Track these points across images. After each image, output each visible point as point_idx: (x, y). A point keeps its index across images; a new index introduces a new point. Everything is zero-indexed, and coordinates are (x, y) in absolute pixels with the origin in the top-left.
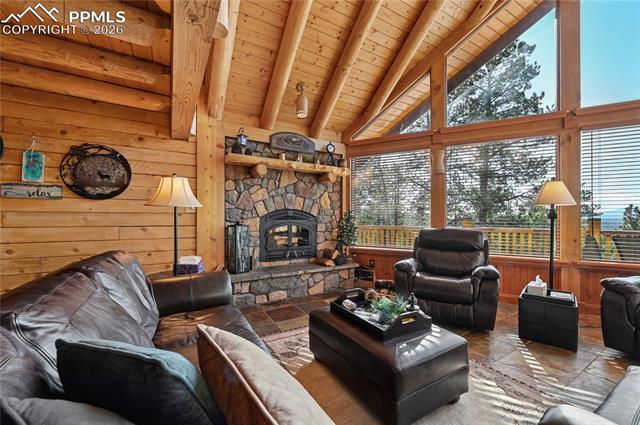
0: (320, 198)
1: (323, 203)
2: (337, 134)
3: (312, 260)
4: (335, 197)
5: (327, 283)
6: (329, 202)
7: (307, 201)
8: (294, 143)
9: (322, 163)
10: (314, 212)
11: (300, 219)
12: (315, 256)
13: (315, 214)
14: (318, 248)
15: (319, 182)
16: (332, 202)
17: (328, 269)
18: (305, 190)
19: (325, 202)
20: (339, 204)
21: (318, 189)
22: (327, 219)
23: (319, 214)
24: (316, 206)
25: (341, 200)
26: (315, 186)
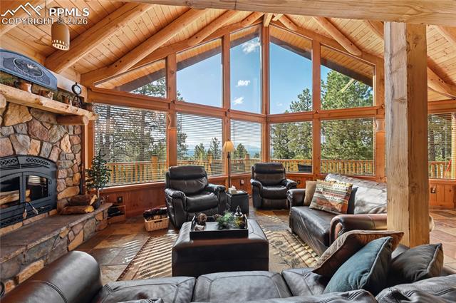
0: (60, 141)
1: (63, 147)
2: (77, 74)
3: (52, 212)
4: (76, 140)
5: (87, 230)
6: (69, 146)
7: (45, 144)
8: (30, 71)
9: (74, 105)
10: (54, 157)
11: (36, 166)
12: (55, 207)
13: (55, 160)
14: (60, 197)
15: (59, 123)
16: (72, 145)
17: (89, 216)
18: (42, 132)
19: (66, 145)
20: (80, 148)
21: (58, 131)
22: (69, 163)
23: (59, 159)
24: (56, 150)
25: (82, 143)
26: (55, 127)
